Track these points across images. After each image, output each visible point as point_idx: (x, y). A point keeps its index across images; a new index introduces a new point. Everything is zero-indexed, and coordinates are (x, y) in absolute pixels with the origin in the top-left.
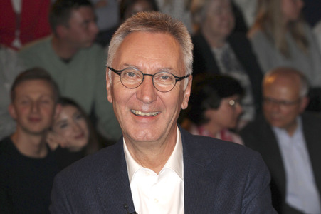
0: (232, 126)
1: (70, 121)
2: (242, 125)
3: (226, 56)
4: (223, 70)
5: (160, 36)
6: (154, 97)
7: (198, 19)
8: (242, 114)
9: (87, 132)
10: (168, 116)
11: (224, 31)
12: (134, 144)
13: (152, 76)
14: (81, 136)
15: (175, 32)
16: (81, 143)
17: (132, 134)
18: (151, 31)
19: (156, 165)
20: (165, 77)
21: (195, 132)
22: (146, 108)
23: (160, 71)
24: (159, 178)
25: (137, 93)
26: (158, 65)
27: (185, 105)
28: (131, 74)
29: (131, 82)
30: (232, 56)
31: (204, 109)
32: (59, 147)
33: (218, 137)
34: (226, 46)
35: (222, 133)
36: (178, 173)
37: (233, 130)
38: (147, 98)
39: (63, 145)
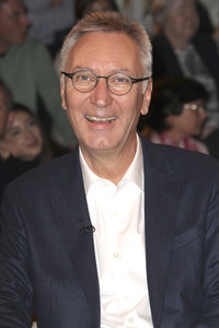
0: (196, 132)
1: (22, 127)
2: (206, 132)
3: (190, 58)
4: (187, 73)
5: (114, 36)
6: (110, 101)
7: (160, 19)
8: (207, 120)
9: (40, 140)
10: (125, 122)
11: (189, 32)
12: (90, 153)
13: (107, 78)
14: (35, 143)
15: (132, 32)
16: (35, 151)
17: (87, 142)
18: (104, 31)
19: (114, 176)
20: (121, 80)
21: (156, 140)
22: (101, 113)
23: (115, 72)
24: (118, 189)
25: (90, 97)
26: (112, 67)
27: (145, 110)
28: (84, 78)
29: (84, 85)
30: (197, 58)
31: (165, 116)
32: (11, 157)
33: (182, 146)
34: (191, 48)
35: (186, 141)
36: (139, 184)
37: (197, 137)
38: (101, 102)
39: (15, 155)
